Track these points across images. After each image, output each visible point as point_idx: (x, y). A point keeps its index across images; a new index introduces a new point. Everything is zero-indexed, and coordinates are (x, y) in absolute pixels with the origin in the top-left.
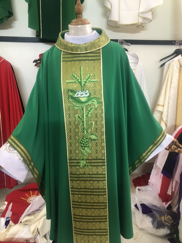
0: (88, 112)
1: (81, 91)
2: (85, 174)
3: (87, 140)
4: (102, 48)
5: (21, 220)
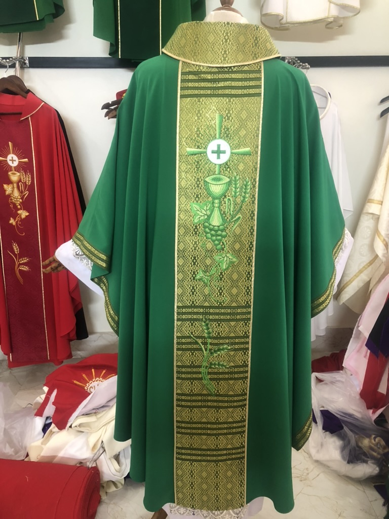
5: (71, 423)
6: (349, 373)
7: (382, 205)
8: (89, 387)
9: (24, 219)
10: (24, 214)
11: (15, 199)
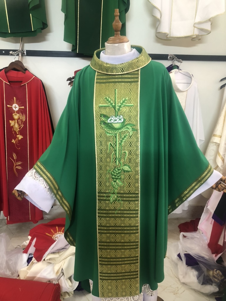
0: (121, 139)
1: (115, 116)
2: (116, 210)
3: (119, 171)
4: (141, 69)
5: (45, 258)
6: (201, 232)
7: (221, 138)
8: (55, 237)
11: (16, 129)
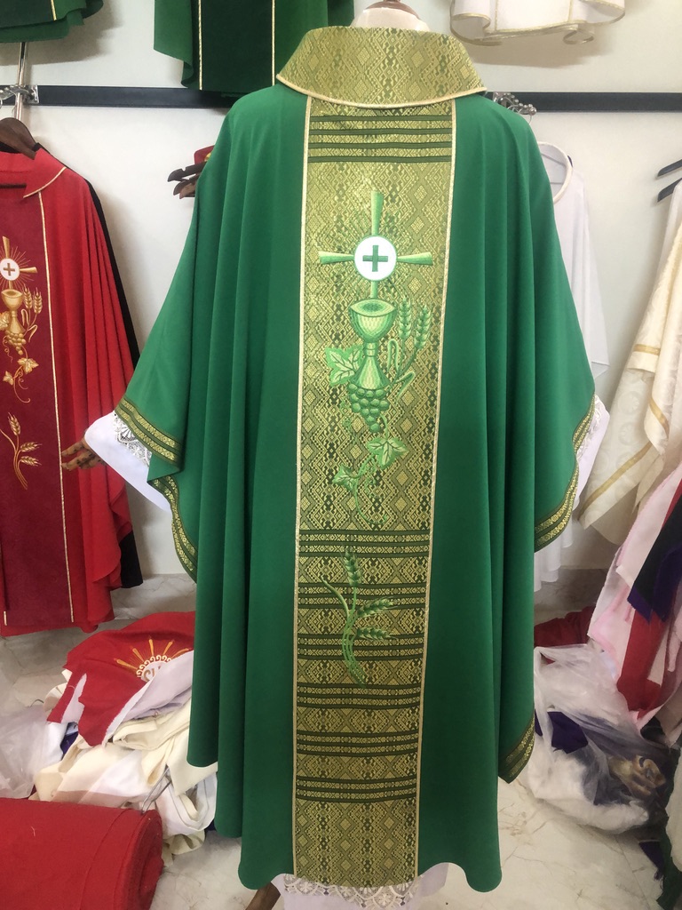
5: (112, 733)
7: (658, 354)
8: (143, 672)
9: (29, 373)
10: (29, 365)
11: (14, 339)
